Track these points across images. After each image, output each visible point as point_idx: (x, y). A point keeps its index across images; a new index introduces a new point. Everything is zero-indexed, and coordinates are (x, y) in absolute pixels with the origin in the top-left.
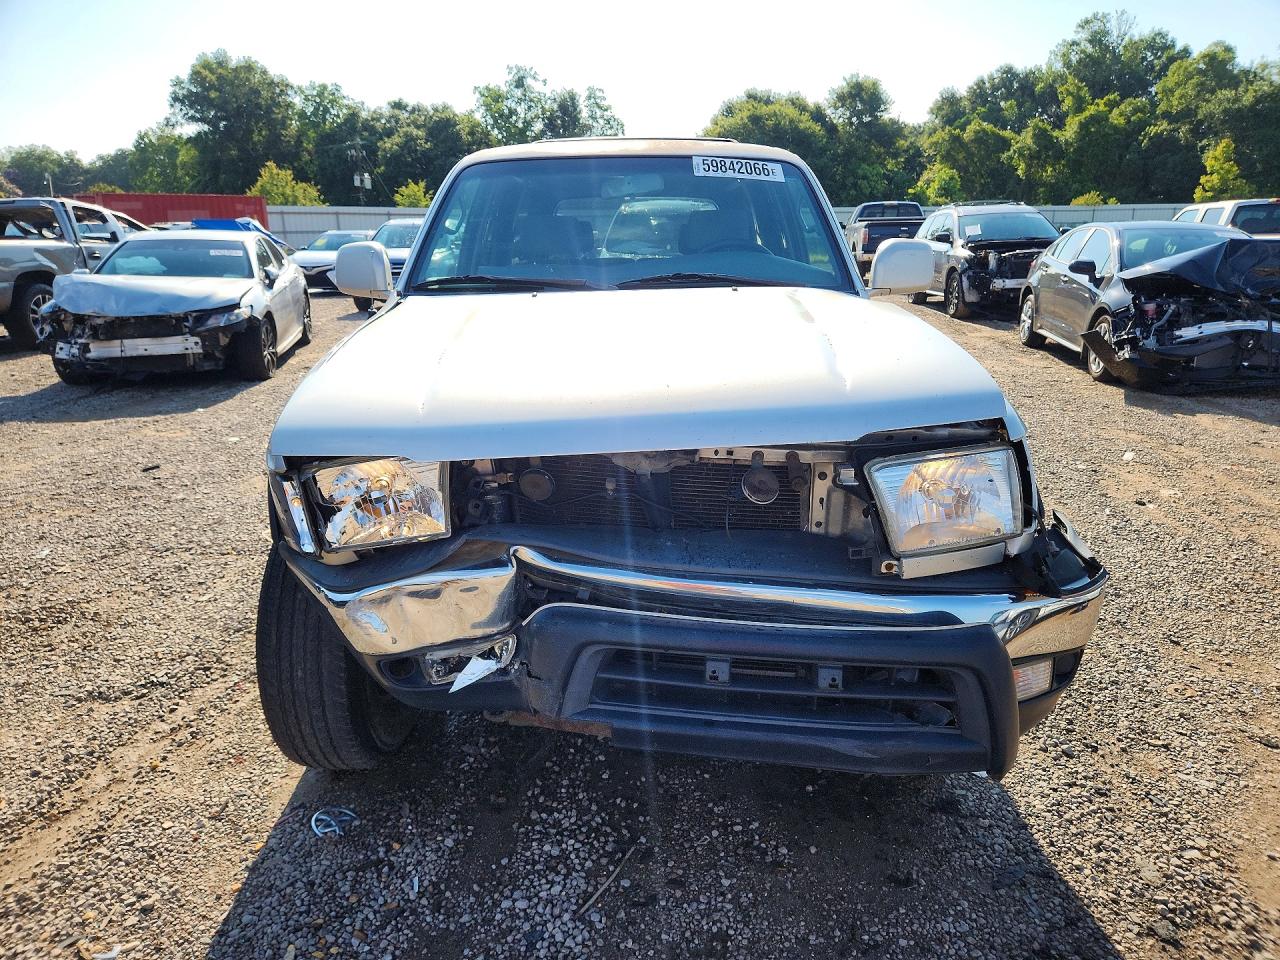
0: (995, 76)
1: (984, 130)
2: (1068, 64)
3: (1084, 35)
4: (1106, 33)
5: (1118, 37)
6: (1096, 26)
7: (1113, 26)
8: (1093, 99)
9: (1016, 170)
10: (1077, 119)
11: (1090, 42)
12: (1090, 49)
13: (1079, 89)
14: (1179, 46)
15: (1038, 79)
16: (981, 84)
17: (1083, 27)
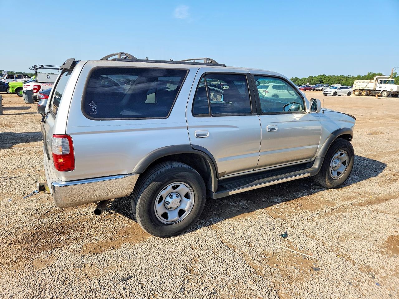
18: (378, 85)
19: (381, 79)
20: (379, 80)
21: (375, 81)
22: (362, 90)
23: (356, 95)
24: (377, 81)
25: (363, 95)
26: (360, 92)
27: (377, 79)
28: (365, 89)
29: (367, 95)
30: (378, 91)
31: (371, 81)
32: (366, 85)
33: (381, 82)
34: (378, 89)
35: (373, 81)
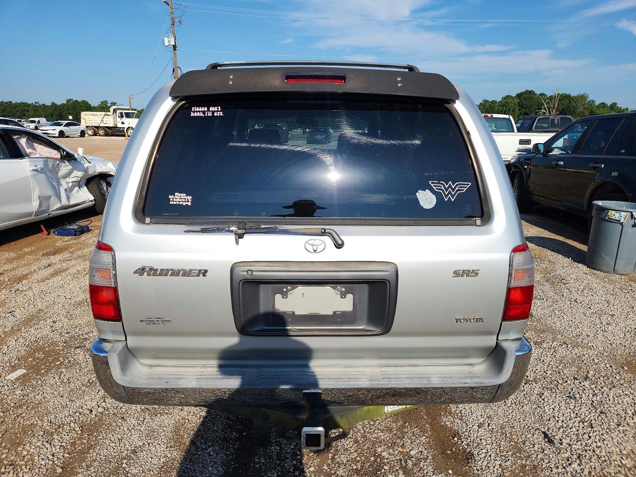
18: (118, 119)
19: (121, 111)
20: (118, 112)
21: (113, 114)
22: (97, 127)
23: (90, 135)
24: (115, 114)
25: (100, 135)
26: (96, 130)
27: (114, 110)
28: (102, 125)
29: (106, 135)
30: (121, 128)
31: (107, 113)
32: (101, 119)
33: (122, 116)
34: (120, 125)
35: (109, 113)
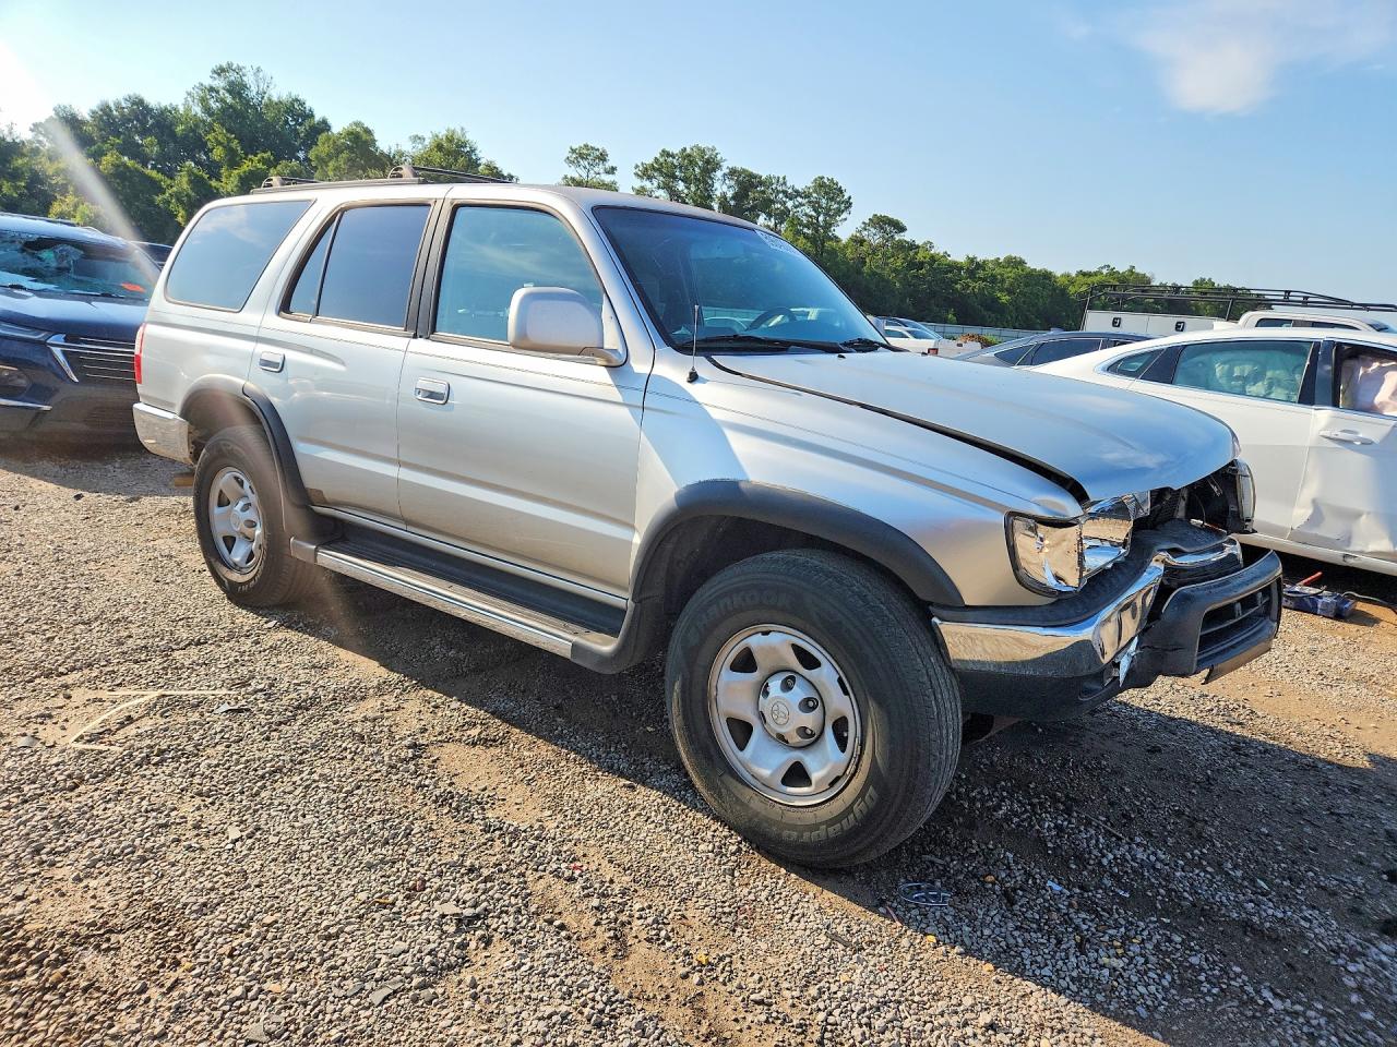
0: (124, 105)
1: (124, 164)
2: (208, 110)
3: (219, 83)
4: (244, 87)
5: (257, 93)
6: (233, 77)
7: (249, 80)
8: (246, 154)
9: (176, 215)
10: (236, 172)
11: (228, 91)
12: (229, 100)
13: (229, 140)
14: (318, 118)
15: (177, 120)
16: (106, 109)
17: (219, 75)
